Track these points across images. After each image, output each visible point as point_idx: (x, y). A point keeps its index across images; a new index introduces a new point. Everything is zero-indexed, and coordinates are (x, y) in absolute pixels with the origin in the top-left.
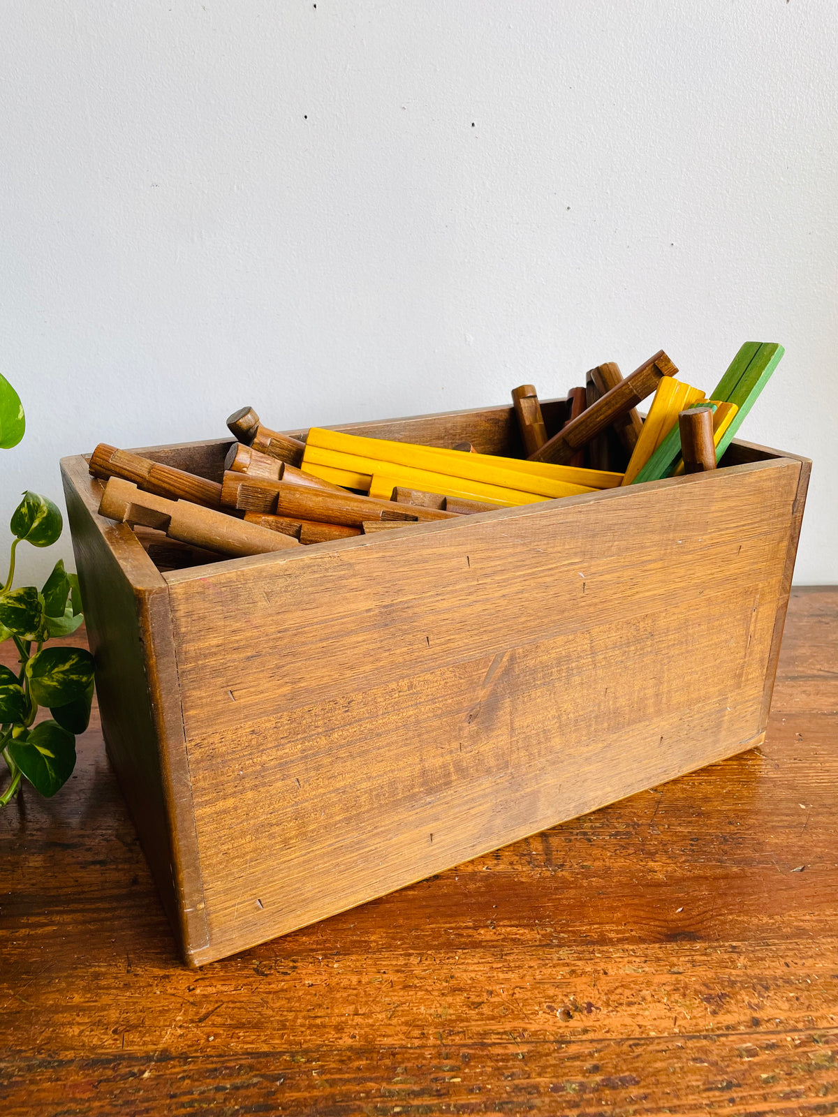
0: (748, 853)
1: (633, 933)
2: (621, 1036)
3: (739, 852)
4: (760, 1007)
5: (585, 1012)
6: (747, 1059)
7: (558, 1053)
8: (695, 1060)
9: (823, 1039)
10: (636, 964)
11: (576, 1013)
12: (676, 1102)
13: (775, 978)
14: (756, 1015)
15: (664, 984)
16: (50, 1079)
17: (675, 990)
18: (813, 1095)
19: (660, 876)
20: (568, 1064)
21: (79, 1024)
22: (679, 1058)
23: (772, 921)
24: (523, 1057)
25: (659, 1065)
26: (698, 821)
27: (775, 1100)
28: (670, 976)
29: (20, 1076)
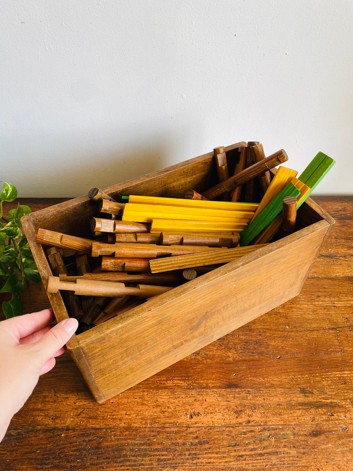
0: (263, 349)
1: (217, 384)
2: (206, 426)
3: (260, 349)
4: (251, 416)
5: (197, 416)
6: (243, 436)
7: (186, 431)
8: (227, 435)
9: (268, 429)
10: (216, 397)
11: (194, 416)
12: (218, 450)
13: (259, 405)
14: (250, 419)
15: (223, 406)
16: (34, 437)
17: (226, 408)
18: (260, 450)
19: (231, 359)
20: (189, 435)
21: (41, 416)
22: (222, 434)
23: (264, 380)
24: (176, 432)
25: (216, 437)
26: (249, 333)
27: (248, 451)
28: (225, 402)
29: (25, 435)
